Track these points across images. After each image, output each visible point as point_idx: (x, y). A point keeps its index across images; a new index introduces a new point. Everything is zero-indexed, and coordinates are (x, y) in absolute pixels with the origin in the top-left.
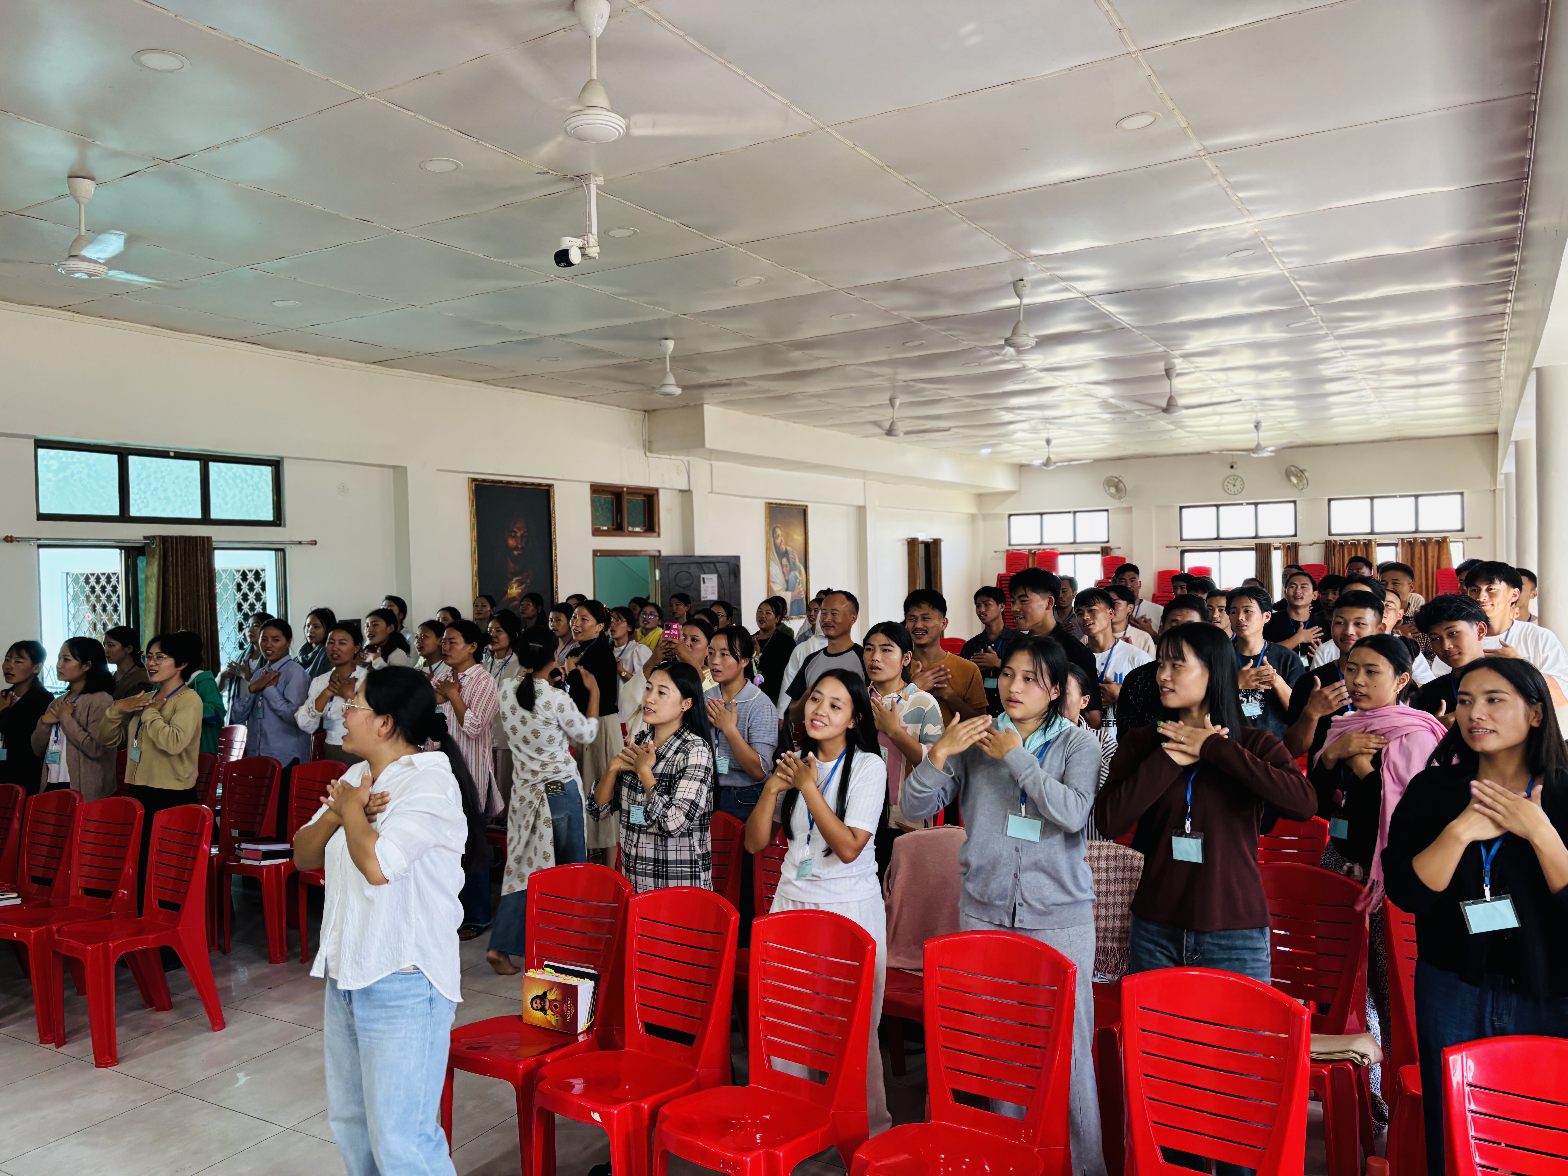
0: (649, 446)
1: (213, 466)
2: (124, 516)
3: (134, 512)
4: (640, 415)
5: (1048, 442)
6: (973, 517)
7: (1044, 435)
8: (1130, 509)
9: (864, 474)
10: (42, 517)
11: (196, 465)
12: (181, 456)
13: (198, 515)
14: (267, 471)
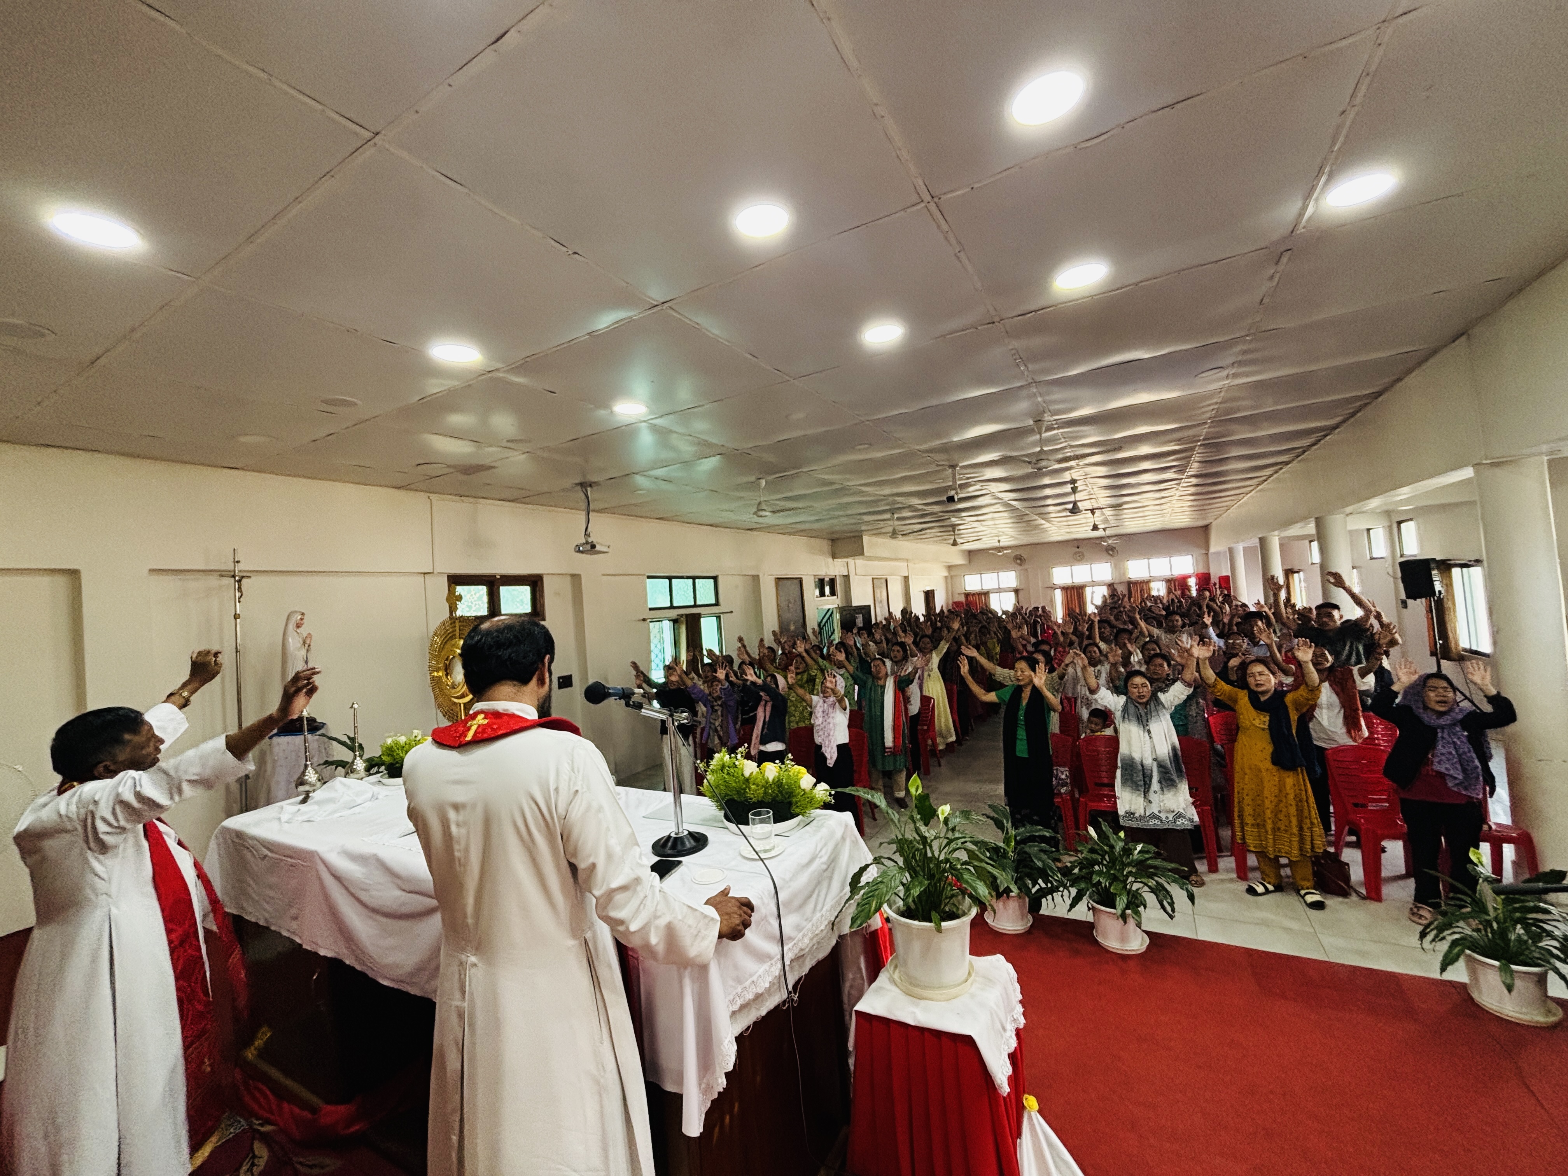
0: (834, 557)
1: (697, 581)
2: (672, 607)
3: (675, 604)
4: (830, 542)
5: (999, 541)
6: (946, 577)
7: (997, 538)
8: (1026, 570)
9: (907, 560)
10: (651, 609)
11: (691, 580)
12: (688, 578)
13: (692, 603)
14: (712, 581)
